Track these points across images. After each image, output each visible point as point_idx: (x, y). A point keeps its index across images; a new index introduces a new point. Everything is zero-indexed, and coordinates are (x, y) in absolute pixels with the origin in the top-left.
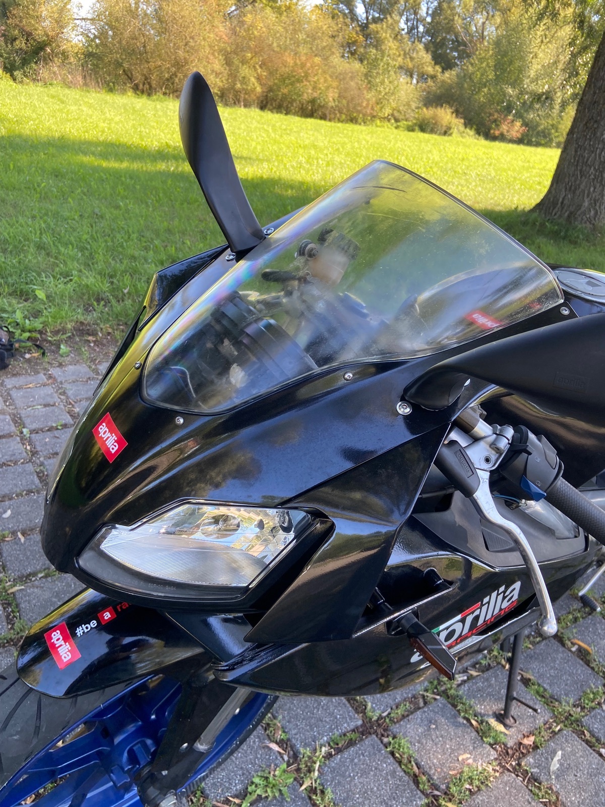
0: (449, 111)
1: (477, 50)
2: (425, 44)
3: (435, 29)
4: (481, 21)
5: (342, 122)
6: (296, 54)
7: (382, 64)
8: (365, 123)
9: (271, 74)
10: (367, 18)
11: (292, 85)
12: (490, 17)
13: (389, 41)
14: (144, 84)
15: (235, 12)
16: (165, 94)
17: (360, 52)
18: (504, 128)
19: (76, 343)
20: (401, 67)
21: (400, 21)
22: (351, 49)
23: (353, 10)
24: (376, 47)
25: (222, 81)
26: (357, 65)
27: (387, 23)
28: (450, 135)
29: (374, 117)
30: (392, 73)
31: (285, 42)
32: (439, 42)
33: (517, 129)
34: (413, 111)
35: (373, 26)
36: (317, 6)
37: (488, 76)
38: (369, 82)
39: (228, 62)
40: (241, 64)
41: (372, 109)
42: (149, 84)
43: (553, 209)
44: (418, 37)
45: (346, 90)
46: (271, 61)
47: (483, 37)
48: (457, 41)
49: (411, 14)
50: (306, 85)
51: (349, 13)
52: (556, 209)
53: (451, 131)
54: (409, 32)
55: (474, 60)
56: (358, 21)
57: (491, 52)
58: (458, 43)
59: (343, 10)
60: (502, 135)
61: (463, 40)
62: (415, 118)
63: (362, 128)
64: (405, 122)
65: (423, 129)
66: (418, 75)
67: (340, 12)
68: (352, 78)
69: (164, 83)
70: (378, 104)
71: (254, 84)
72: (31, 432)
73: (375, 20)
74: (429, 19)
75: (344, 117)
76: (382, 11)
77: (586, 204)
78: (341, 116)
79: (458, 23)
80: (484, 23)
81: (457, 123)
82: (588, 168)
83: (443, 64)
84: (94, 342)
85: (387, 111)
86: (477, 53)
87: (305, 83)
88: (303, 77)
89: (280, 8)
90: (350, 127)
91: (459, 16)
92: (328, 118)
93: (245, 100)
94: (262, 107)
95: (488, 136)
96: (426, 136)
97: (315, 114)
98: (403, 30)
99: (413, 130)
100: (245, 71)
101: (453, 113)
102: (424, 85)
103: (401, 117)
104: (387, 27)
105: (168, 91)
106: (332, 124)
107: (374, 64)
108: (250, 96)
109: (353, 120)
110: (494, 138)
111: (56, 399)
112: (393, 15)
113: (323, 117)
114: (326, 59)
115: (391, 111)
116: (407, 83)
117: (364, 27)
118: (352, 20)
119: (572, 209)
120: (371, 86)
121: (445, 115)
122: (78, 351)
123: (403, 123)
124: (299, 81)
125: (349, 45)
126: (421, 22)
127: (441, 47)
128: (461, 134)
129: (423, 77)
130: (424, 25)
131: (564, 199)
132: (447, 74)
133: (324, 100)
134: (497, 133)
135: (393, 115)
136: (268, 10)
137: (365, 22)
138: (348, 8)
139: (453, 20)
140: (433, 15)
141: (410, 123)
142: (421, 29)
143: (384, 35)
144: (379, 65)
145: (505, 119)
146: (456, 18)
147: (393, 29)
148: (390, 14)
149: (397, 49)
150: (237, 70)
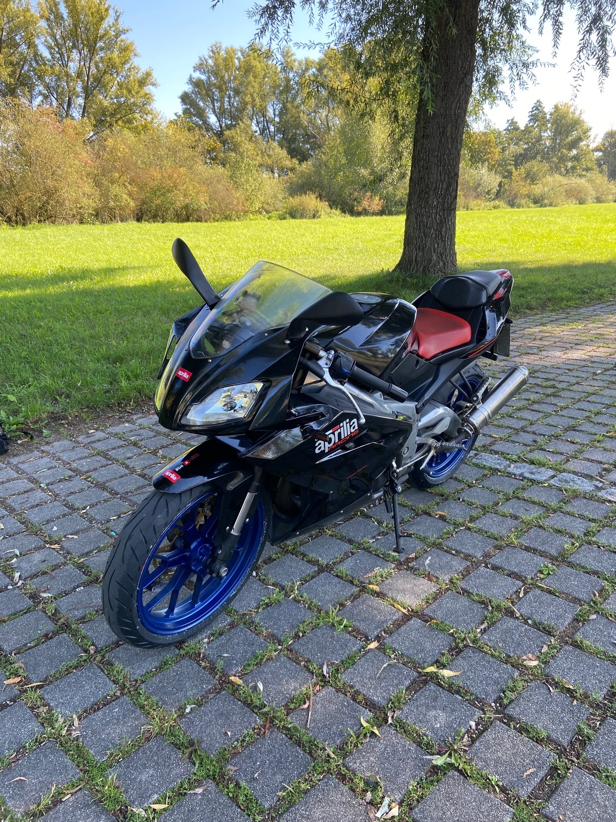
0: (313, 196)
1: (326, 140)
2: (279, 142)
3: (284, 128)
4: (324, 114)
5: (217, 221)
6: (161, 168)
7: (243, 165)
8: (238, 219)
9: (141, 188)
10: (221, 127)
11: (163, 195)
12: (331, 109)
13: (245, 144)
14: (16, 216)
15: (94, 137)
16: (40, 221)
17: (221, 157)
18: (365, 203)
19: (53, 427)
20: (261, 165)
21: (251, 125)
22: (212, 156)
23: (206, 120)
24: (234, 150)
25: (95, 202)
26: (220, 169)
27: (240, 128)
28: (319, 217)
29: (246, 212)
30: (254, 172)
31: (149, 158)
32: (291, 138)
33: (376, 203)
34: (281, 201)
35: (227, 133)
36: (171, 122)
37: (340, 161)
38: (236, 182)
39: (98, 184)
40: (110, 184)
41: (243, 205)
42: (22, 215)
43: (411, 266)
44: (271, 137)
45: (215, 192)
46: (139, 177)
47: (329, 129)
48: (307, 135)
49: (260, 117)
50: (177, 194)
51: (203, 123)
52: (412, 266)
53: (319, 214)
54: (262, 134)
55: (325, 149)
56: (212, 130)
57: (339, 140)
58: (308, 137)
59: (197, 122)
60: (365, 210)
61: (311, 133)
62: (284, 207)
63: (238, 223)
64: (276, 212)
65: (293, 216)
66: (278, 170)
67: (194, 124)
68: (219, 181)
69: (37, 212)
70: (247, 200)
71: (127, 201)
72: (47, 485)
73: (229, 127)
74: (277, 119)
75: (218, 216)
76: (233, 118)
77: (435, 258)
78: (215, 216)
79: (304, 119)
80: (327, 116)
81: (323, 206)
82: (429, 230)
83: (299, 157)
84: (67, 424)
85: (257, 205)
86: (327, 143)
87: (175, 192)
88: (173, 187)
89: (136, 128)
90: (226, 224)
91: (304, 113)
92: (203, 220)
93: (120, 215)
94: (139, 219)
95: (353, 212)
96: (298, 221)
97: (191, 218)
98: (256, 132)
99: (285, 218)
100: (115, 189)
101: (317, 198)
102: (286, 177)
103: (271, 208)
104: (241, 131)
105: (42, 219)
106: (209, 224)
107: (235, 166)
108: (124, 211)
109: (227, 218)
110: (359, 214)
111: (54, 463)
112: (244, 120)
113: (199, 220)
114: (190, 168)
115: (260, 205)
116: (270, 178)
117: (220, 134)
118: (207, 130)
119: (425, 263)
120: (237, 186)
121: (311, 201)
122: (57, 432)
123: (274, 214)
124: (169, 191)
125: (209, 152)
126: (271, 122)
127: (294, 142)
128: (329, 214)
129: (283, 170)
130: (274, 125)
131: (416, 257)
132: (304, 165)
133: (197, 204)
134: (360, 209)
135: (263, 208)
136: (126, 132)
137: (219, 129)
138: (201, 120)
139: (299, 117)
140: (281, 115)
141: (281, 212)
142: (272, 129)
143: (239, 139)
144: (241, 166)
145: (364, 196)
146: (301, 115)
147: (247, 133)
148: (241, 120)
149: (253, 150)
150: (108, 190)
